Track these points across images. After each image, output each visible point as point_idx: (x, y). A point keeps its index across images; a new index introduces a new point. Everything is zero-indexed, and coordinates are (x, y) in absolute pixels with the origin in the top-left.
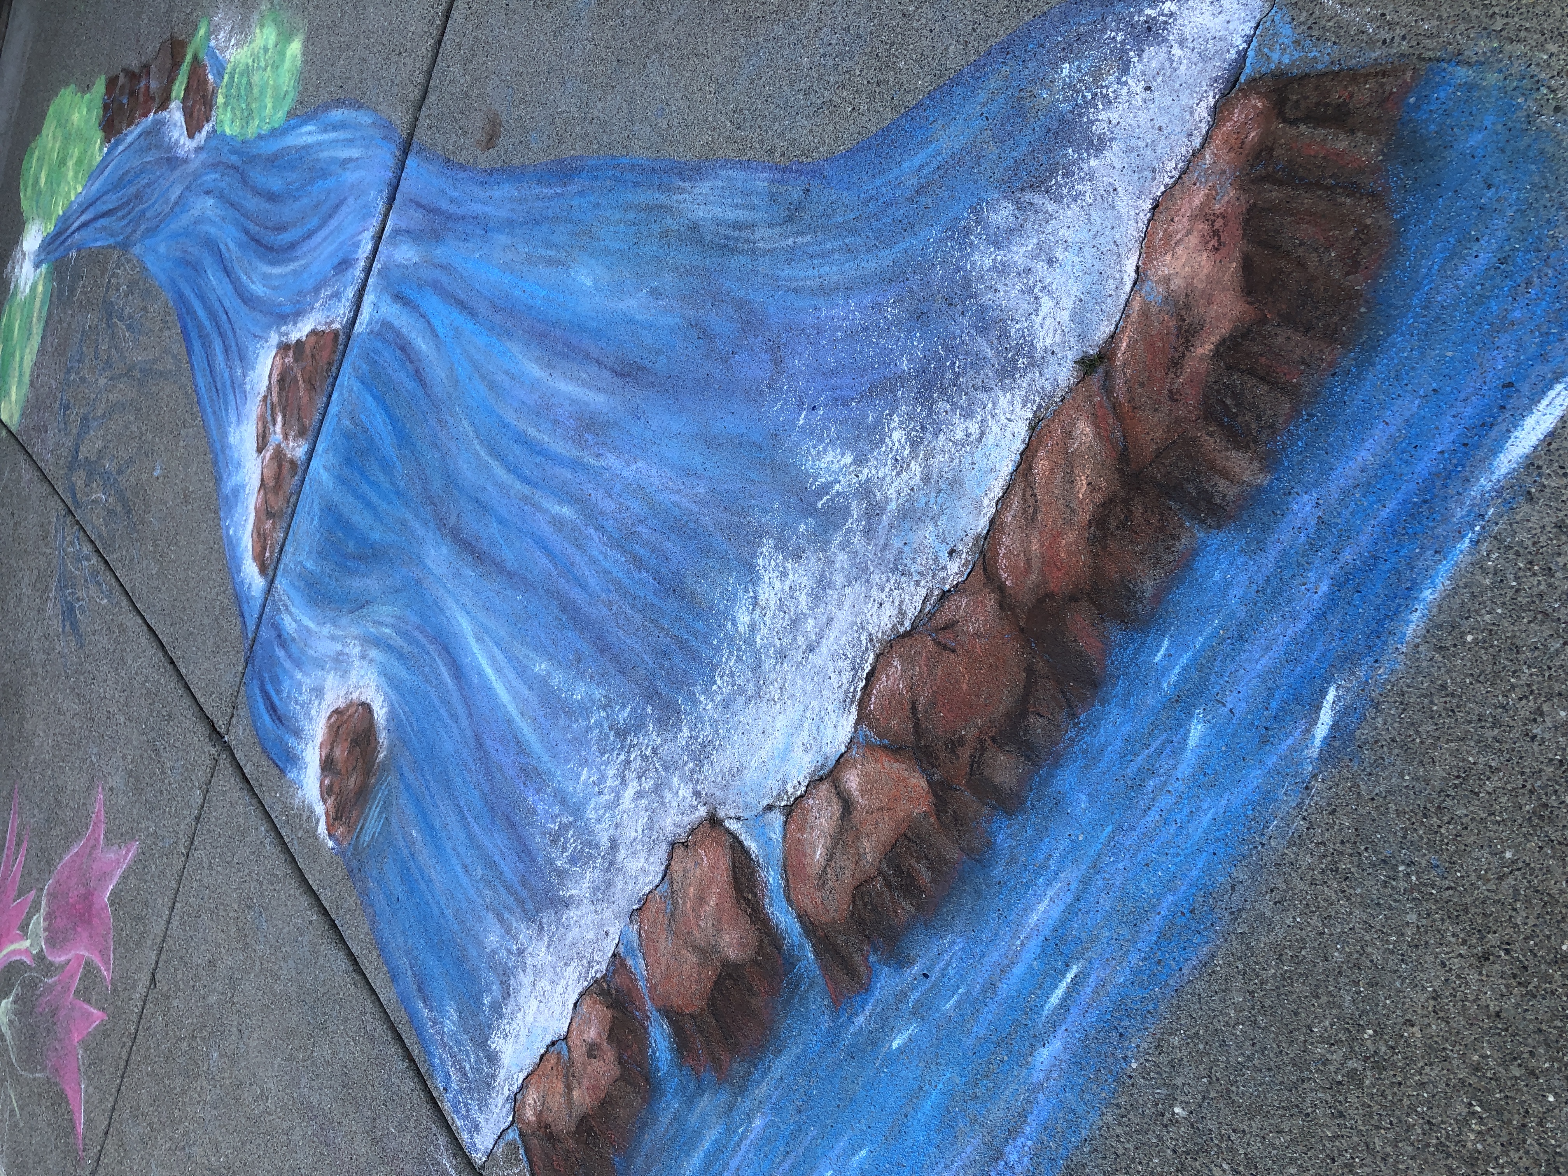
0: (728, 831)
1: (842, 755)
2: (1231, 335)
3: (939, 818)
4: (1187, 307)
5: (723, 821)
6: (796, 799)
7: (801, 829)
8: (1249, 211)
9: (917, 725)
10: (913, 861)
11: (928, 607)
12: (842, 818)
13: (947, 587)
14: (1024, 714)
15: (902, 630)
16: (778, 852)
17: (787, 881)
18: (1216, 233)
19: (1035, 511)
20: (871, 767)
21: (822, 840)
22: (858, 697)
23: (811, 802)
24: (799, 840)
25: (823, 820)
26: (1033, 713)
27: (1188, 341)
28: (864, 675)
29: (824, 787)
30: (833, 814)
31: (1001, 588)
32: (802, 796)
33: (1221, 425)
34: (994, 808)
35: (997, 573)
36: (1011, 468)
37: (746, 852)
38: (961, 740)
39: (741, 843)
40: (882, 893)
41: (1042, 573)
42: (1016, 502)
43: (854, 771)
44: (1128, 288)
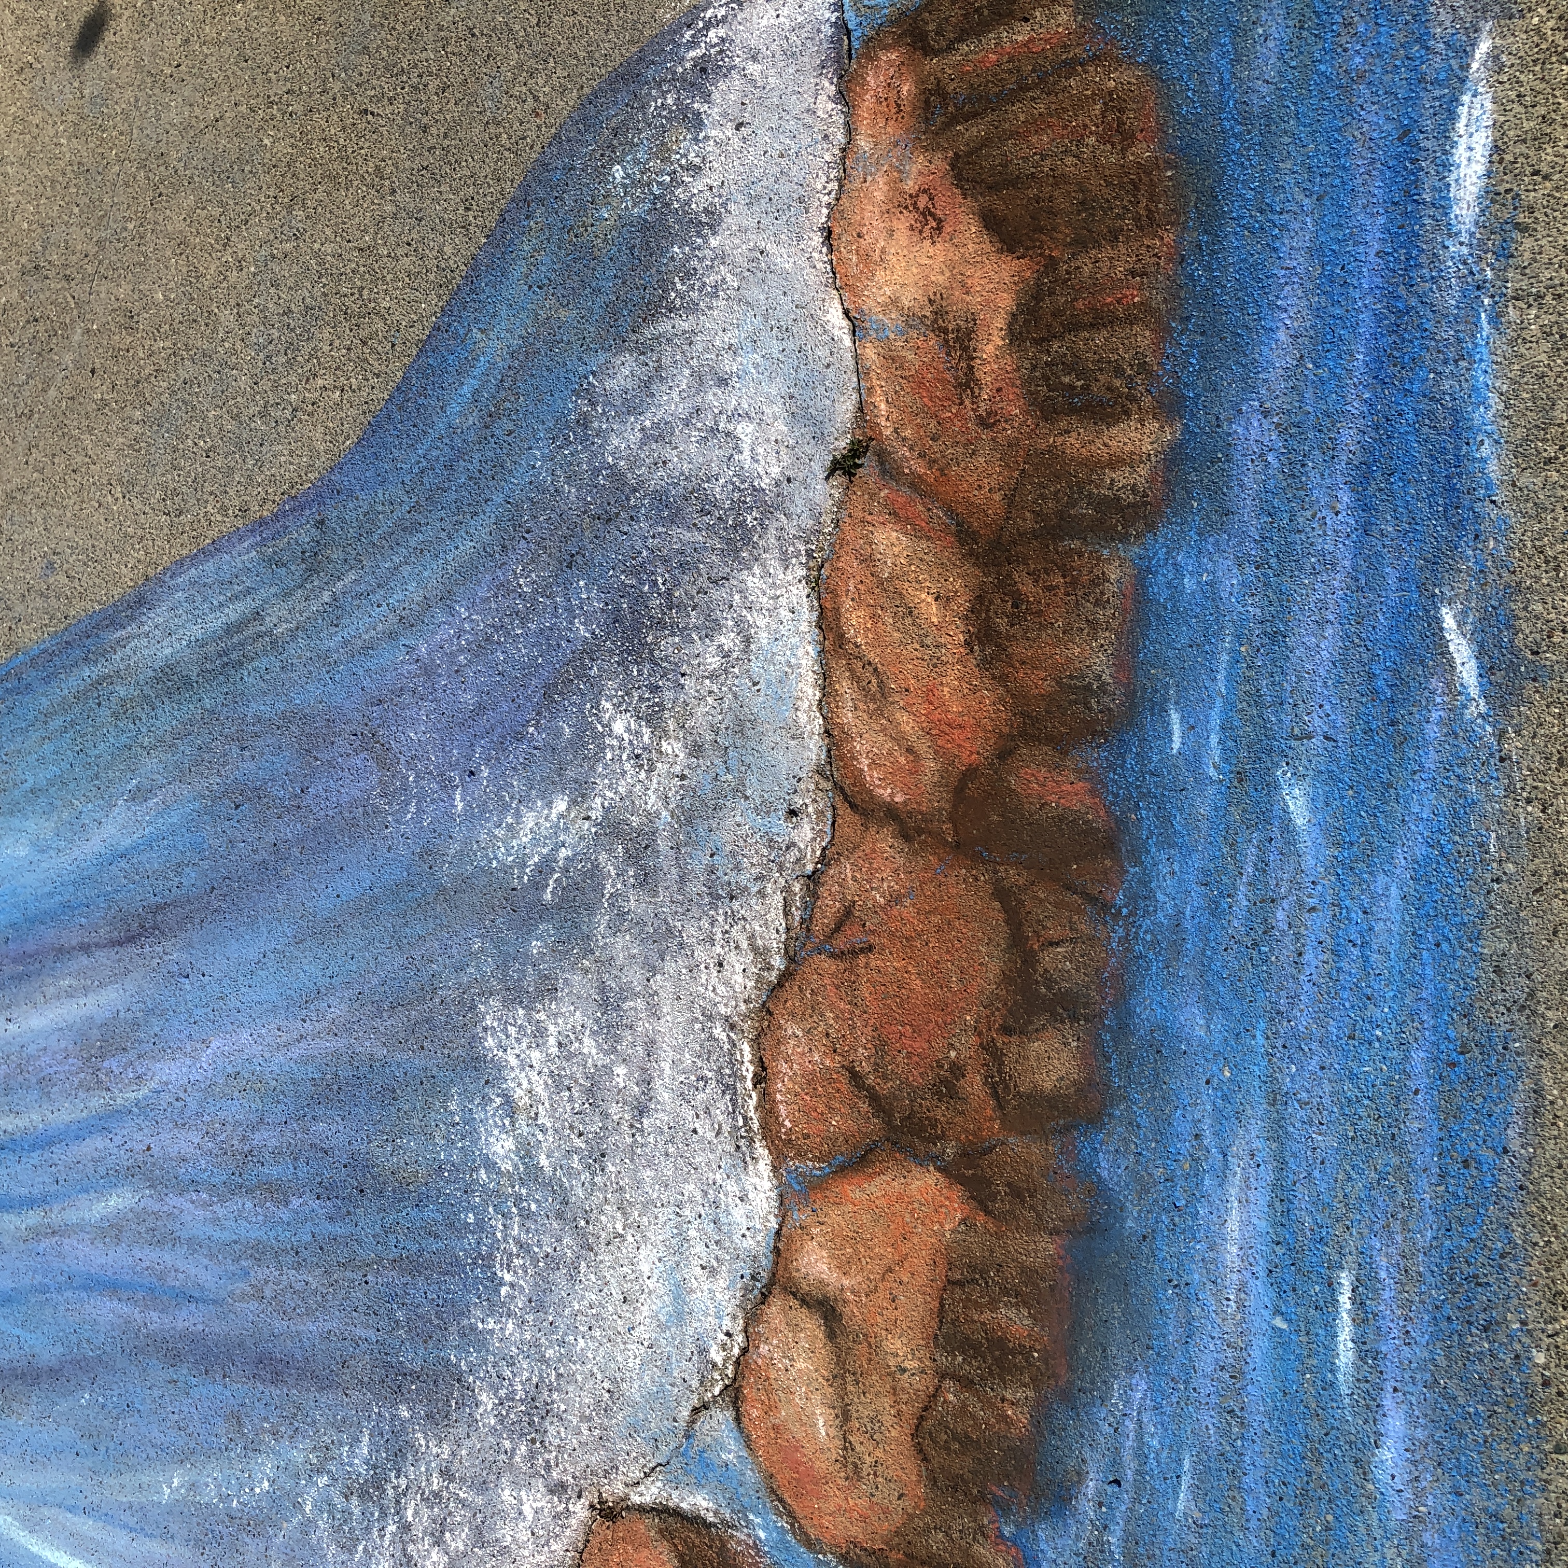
0: (642, 1509)
1: (778, 1233)
2: (1018, 305)
3: (988, 1213)
4: (939, 313)
5: (626, 1498)
6: (737, 1363)
7: (770, 1409)
8: (953, 166)
9: (874, 1098)
10: (987, 1315)
11: (797, 914)
12: (831, 1335)
13: (810, 868)
14: (1030, 959)
15: (773, 977)
16: (751, 1477)
17: (790, 1514)
18: (927, 213)
19: (881, 684)
20: (834, 1216)
21: (816, 1397)
22: (756, 1126)
23: (764, 1349)
24: (775, 1428)
25: (800, 1365)
26: (1042, 948)
27: (965, 349)
28: (749, 1084)
29: (775, 1310)
30: (812, 1339)
31: (891, 813)
32: (744, 1351)
33: (1074, 410)
34: (1068, 1129)
35: (872, 797)
36: (812, 650)
37: (694, 1521)
38: (957, 1070)
39: (676, 1513)
40: (964, 1406)
41: (937, 753)
42: (845, 687)
43: (812, 1245)
44: (847, 341)
